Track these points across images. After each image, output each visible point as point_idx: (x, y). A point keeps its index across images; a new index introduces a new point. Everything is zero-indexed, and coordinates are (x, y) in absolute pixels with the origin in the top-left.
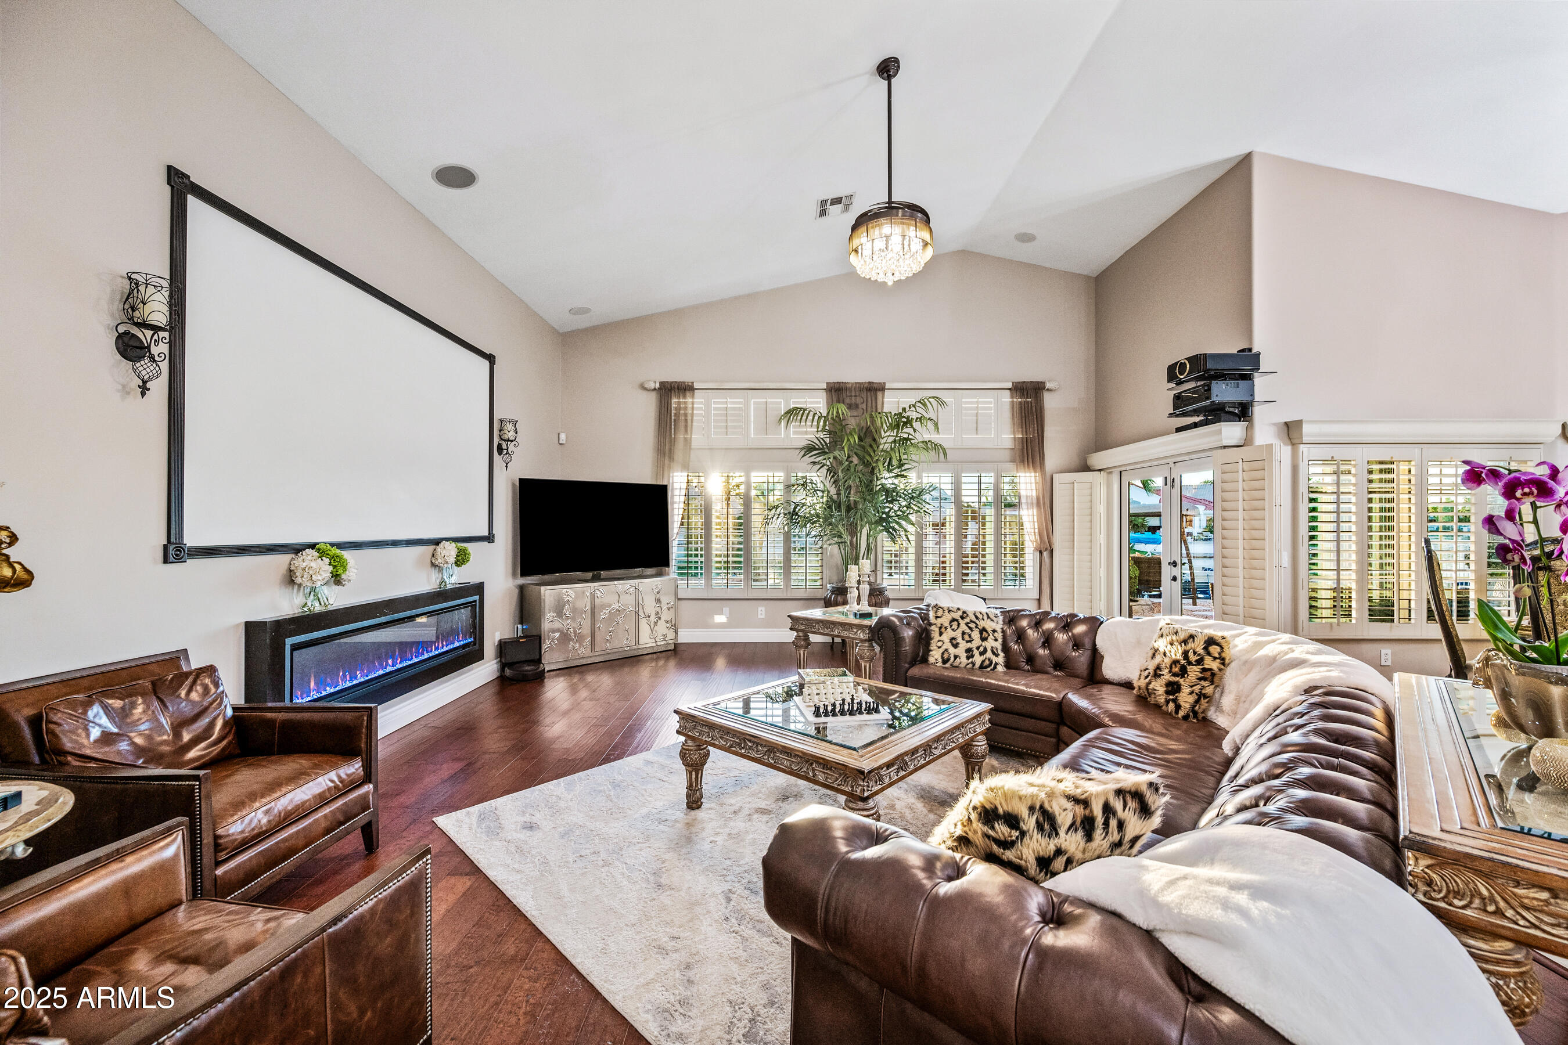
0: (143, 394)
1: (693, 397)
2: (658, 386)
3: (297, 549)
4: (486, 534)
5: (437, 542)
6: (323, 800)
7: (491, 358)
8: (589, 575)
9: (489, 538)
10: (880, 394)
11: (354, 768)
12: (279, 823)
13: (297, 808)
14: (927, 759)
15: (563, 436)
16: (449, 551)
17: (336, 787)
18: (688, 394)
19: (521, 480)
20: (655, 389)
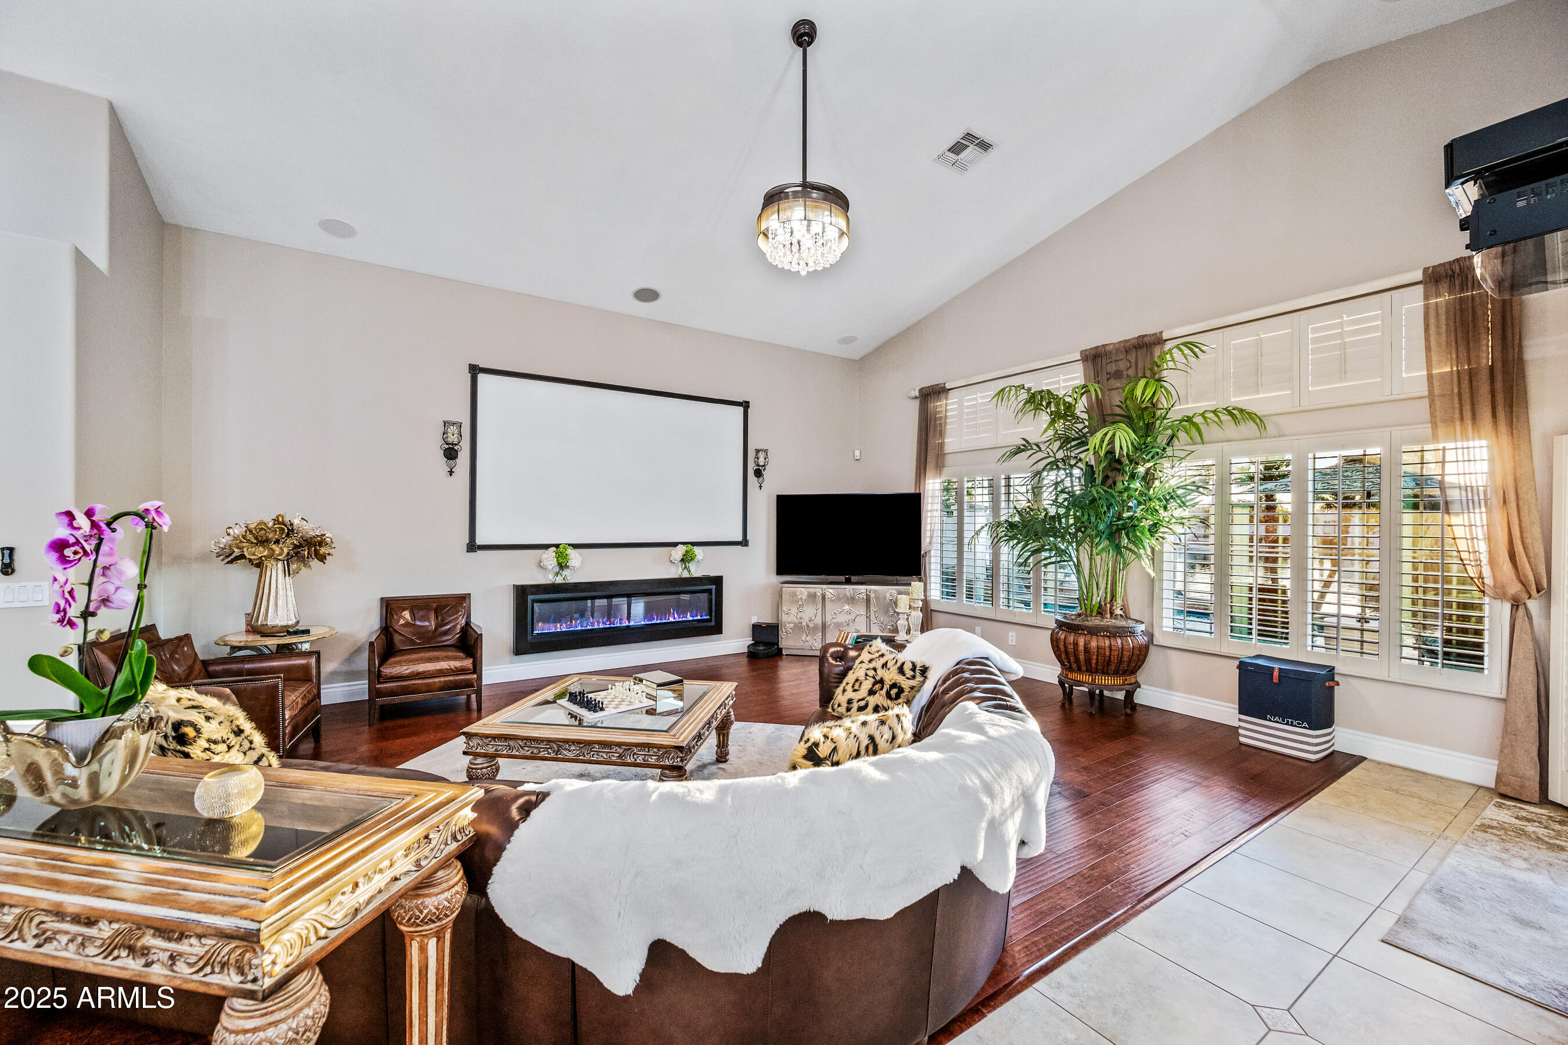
0: (451, 475)
1: (946, 399)
2: (917, 394)
3: (546, 547)
4: (740, 539)
5: (675, 545)
7: (745, 405)
9: (744, 543)
12: (413, 676)
13: (424, 672)
15: (857, 453)
16: (679, 552)
18: (943, 396)
19: (778, 496)
20: (916, 397)
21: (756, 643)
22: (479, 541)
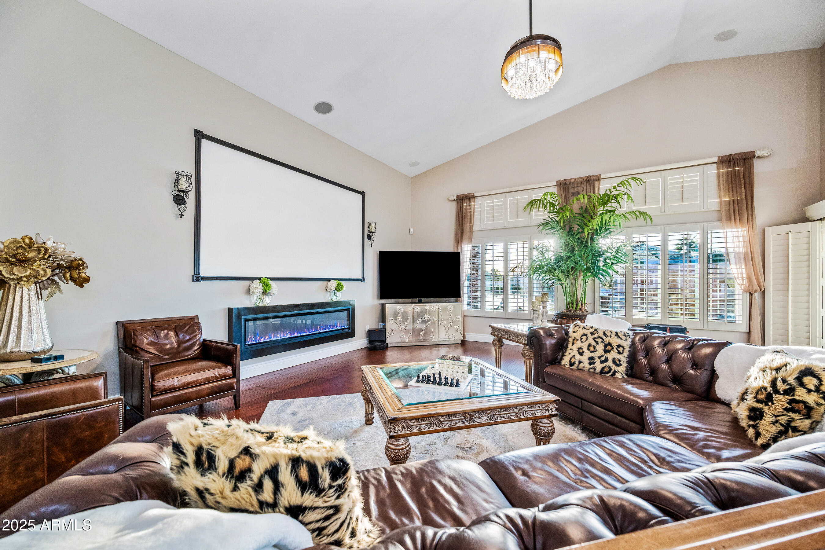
0: (181, 217)
1: (474, 202)
2: (455, 198)
3: (252, 279)
4: (360, 277)
5: (329, 280)
6: (208, 381)
7: (363, 194)
8: (417, 300)
9: (362, 280)
10: (597, 183)
11: (228, 370)
14: (467, 424)
15: (412, 230)
16: (333, 284)
17: (216, 377)
18: (472, 200)
19: (380, 252)
20: (454, 200)
21: (370, 342)
22: (203, 273)
